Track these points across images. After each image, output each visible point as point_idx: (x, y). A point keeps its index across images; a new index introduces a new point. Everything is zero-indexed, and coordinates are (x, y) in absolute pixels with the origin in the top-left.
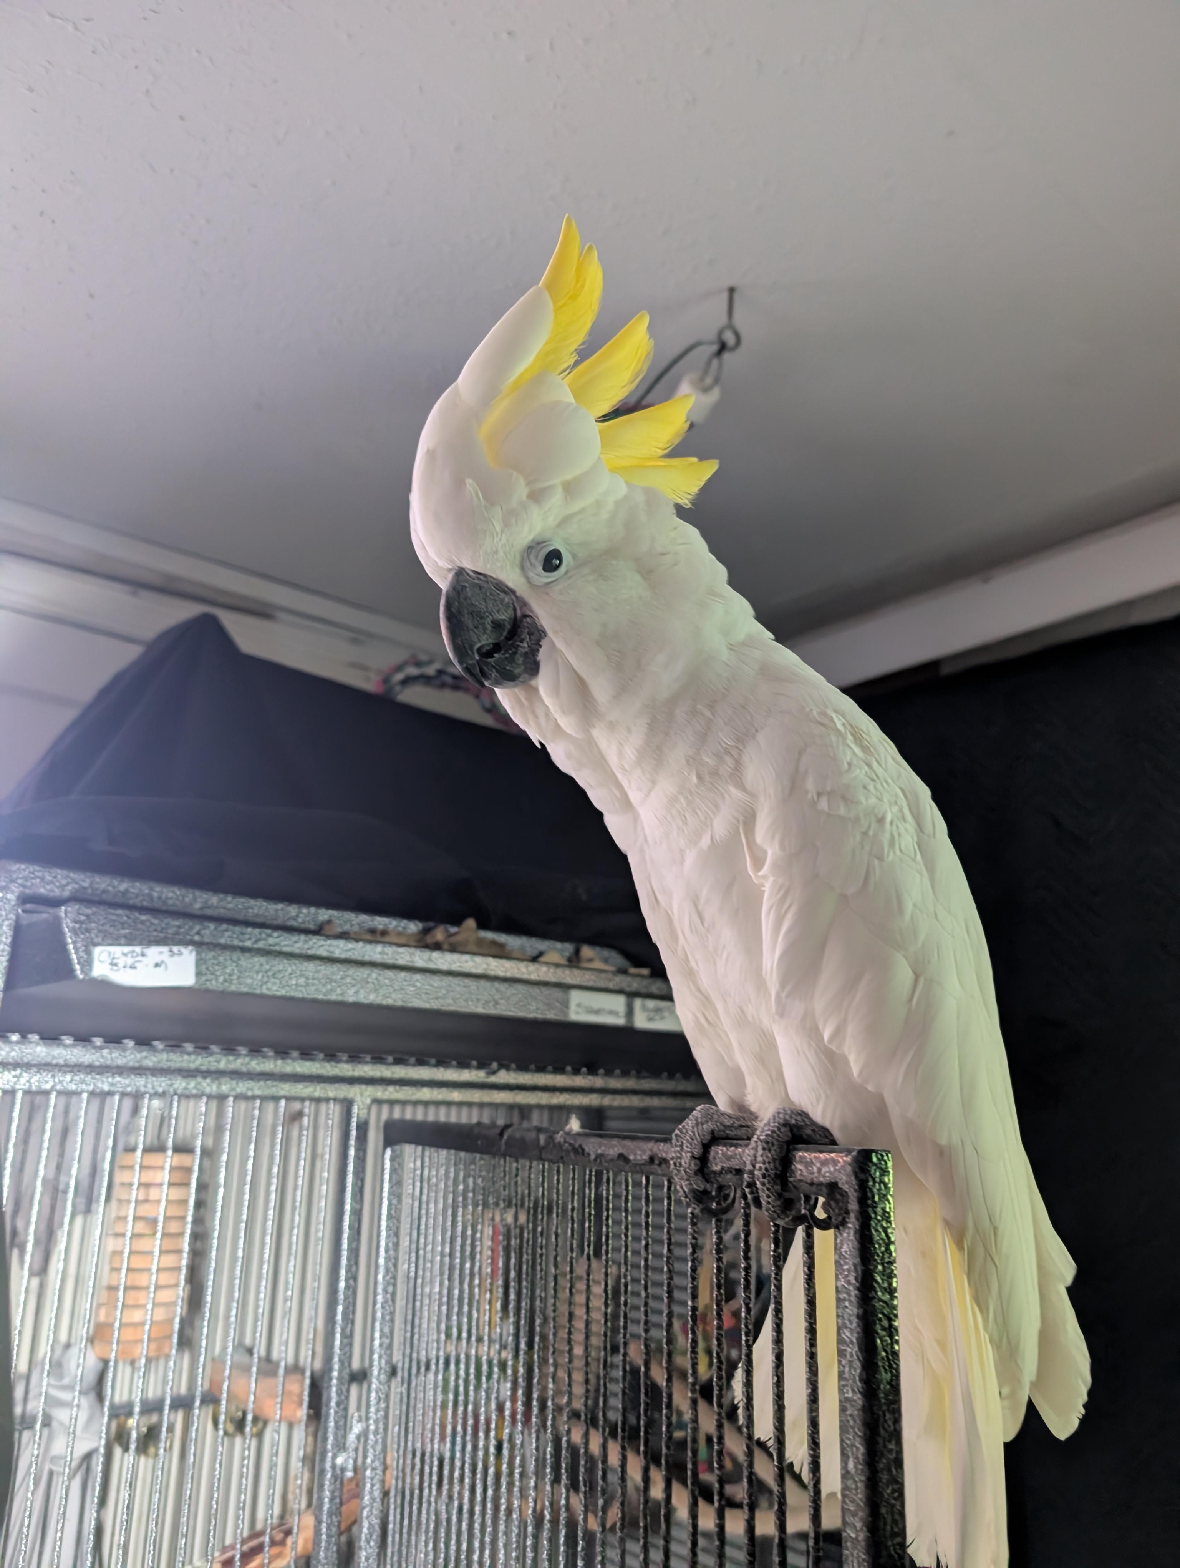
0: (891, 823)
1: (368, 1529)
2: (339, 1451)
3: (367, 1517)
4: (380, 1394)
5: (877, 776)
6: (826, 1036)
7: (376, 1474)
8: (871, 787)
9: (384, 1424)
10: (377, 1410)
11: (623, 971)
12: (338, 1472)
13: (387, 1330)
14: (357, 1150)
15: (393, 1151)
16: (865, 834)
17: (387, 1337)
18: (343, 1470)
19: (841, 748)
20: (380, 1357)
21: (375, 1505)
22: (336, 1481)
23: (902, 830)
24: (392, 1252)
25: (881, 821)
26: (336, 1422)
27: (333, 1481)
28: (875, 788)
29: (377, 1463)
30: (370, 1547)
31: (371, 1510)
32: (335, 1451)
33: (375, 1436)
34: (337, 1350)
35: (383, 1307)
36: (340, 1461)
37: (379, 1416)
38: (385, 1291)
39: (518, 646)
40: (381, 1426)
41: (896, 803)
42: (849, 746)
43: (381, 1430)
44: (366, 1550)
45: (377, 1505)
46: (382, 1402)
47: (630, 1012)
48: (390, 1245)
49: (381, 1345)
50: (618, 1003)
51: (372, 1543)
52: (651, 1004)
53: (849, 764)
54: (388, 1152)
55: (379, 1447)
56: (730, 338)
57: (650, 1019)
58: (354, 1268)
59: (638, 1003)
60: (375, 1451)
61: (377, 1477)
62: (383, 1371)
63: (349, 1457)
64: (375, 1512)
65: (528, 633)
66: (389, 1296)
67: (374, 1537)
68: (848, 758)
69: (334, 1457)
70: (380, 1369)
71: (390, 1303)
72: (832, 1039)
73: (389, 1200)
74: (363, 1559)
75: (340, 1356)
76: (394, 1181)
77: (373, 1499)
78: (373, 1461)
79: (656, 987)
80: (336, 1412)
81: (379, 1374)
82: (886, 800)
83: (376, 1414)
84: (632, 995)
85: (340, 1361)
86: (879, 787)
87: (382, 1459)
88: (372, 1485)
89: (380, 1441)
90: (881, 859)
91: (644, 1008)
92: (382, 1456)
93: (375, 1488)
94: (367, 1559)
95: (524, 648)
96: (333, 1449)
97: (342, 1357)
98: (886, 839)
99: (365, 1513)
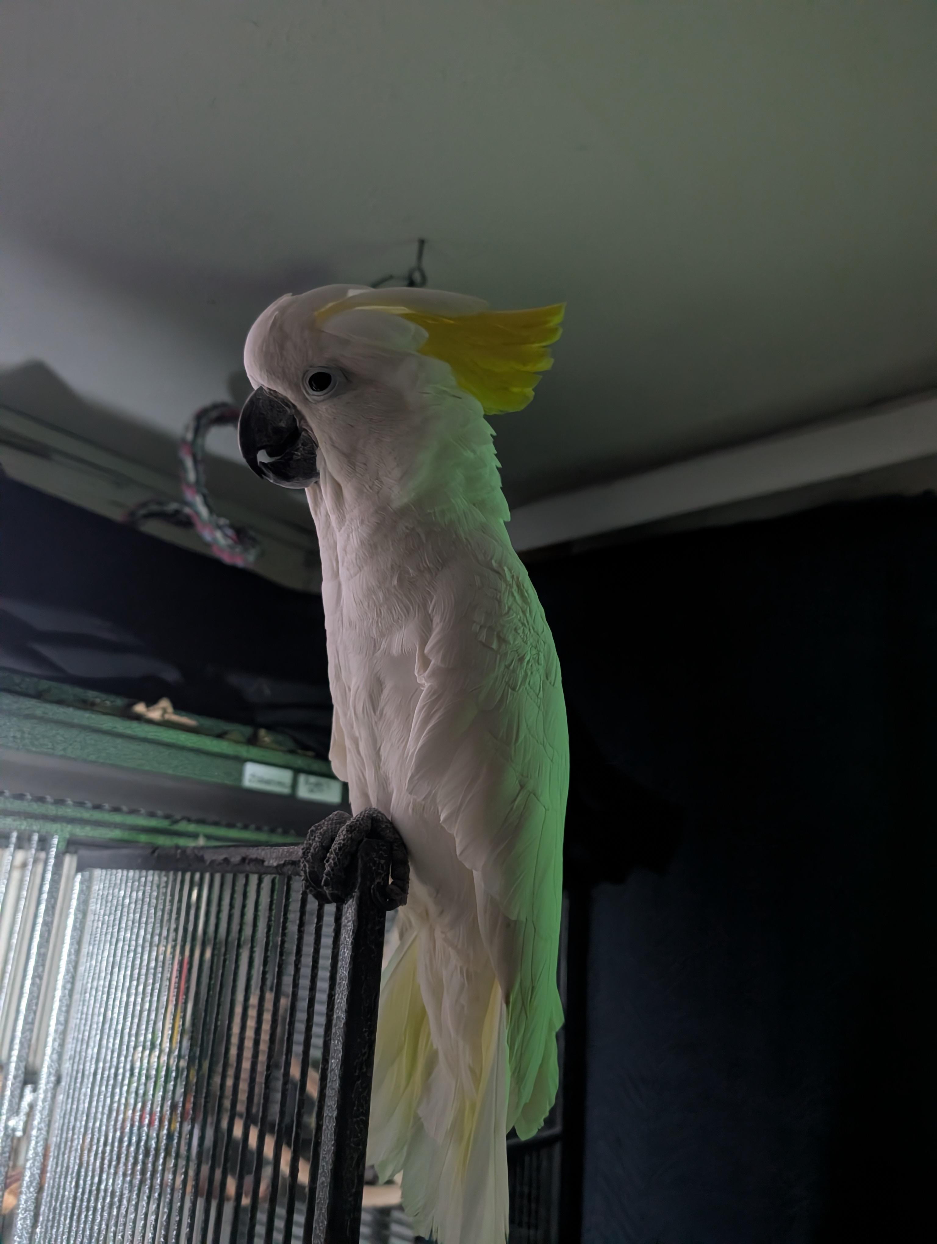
0: (528, 662)
1: (30, 1177)
2: (11, 1115)
3: (30, 1168)
4: (51, 1070)
5: (528, 622)
6: (442, 818)
7: (41, 1134)
8: (520, 631)
9: (52, 1093)
10: (48, 1083)
11: (292, 752)
12: (10, 1132)
13: (62, 1019)
14: (53, 874)
15: (82, 876)
16: (507, 667)
17: (62, 1024)
18: (14, 1130)
19: (507, 594)
20: (54, 1040)
21: (38, 1158)
22: (7, 1139)
23: (535, 668)
24: (73, 957)
25: (521, 659)
26: (12, 1092)
27: (5, 1139)
28: (523, 632)
29: (43, 1125)
30: (30, 1192)
31: (33, 1163)
32: (8, 1115)
33: (43, 1103)
34: (19, 1034)
35: (61, 1000)
36: (12, 1123)
37: (48, 1087)
38: (64, 987)
39: (294, 454)
40: (49, 1095)
41: (536, 647)
42: (513, 595)
43: (49, 1099)
44: (26, 1194)
45: (40, 1158)
46: (51, 1076)
47: (294, 785)
48: (73, 951)
49: (56, 1031)
50: (286, 776)
51: (32, 1189)
52: (313, 779)
53: (510, 608)
54: (79, 877)
55: (46, 1112)
56: (417, 276)
57: (311, 791)
58: (40, 969)
59: (302, 778)
60: (42, 1115)
61: (42, 1136)
62: (55, 1052)
63: (20, 1120)
64: (37, 1164)
65: (302, 444)
66: (67, 992)
67: (34, 1184)
68: (509, 604)
69: (8, 1119)
70: (54, 1049)
71: (67, 997)
72: (445, 820)
73: (75, 915)
74: (23, 1202)
75: (21, 1038)
76: (82, 900)
77: (36, 1154)
78: (39, 1123)
79: (316, 765)
80: (13, 1084)
81: (52, 1053)
82: (529, 644)
83: (46, 1085)
84: (297, 771)
85: (21, 1043)
86: (527, 631)
87: (47, 1122)
88: (37, 1143)
89: (47, 1107)
90: (514, 689)
91: (307, 782)
92: (47, 1119)
93: (39, 1145)
94: (26, 1202)
95: (298, 455)
96: (7, 1113)
97: (23, 1040)
98: (521, 674)
99: (28, 1165)
